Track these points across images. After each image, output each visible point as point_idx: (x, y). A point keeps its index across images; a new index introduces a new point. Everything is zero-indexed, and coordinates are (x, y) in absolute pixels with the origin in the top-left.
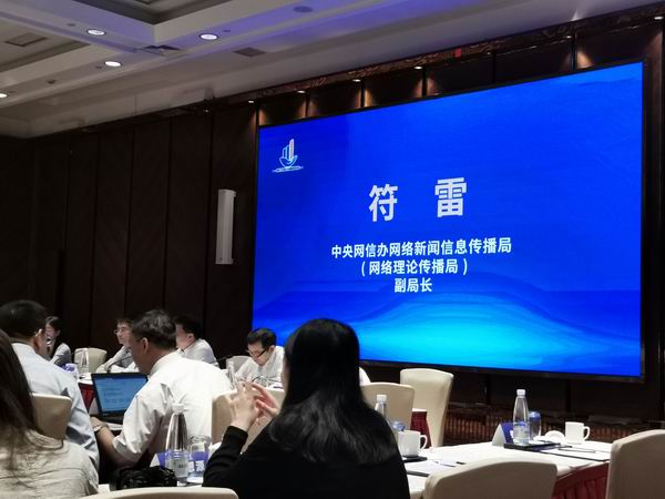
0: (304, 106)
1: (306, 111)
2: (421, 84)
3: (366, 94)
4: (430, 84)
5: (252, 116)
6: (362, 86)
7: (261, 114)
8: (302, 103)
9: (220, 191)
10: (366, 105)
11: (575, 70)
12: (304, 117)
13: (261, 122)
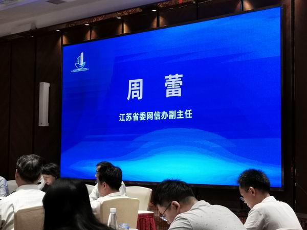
0: (89, 32)
1: (90, 36)
2: (156, 20)
3: (125, 26)
4: (161, 20)
5: (58, 39)
6: (122, 21)
7: (64, 38)
8: (88, 31)
9: (40, 83)
10: (125, 32)
11: (243, 12)
12: (89, 39)
13: (64, 42)
